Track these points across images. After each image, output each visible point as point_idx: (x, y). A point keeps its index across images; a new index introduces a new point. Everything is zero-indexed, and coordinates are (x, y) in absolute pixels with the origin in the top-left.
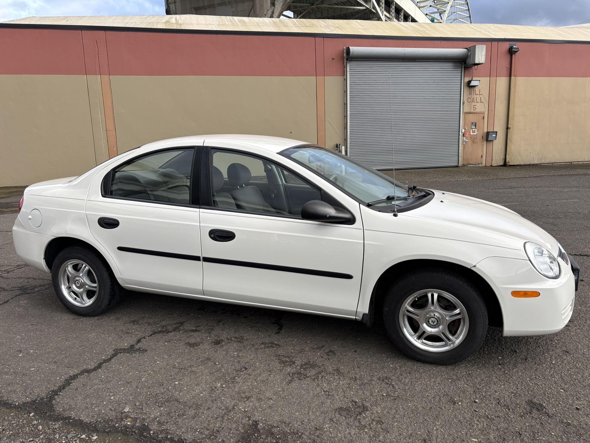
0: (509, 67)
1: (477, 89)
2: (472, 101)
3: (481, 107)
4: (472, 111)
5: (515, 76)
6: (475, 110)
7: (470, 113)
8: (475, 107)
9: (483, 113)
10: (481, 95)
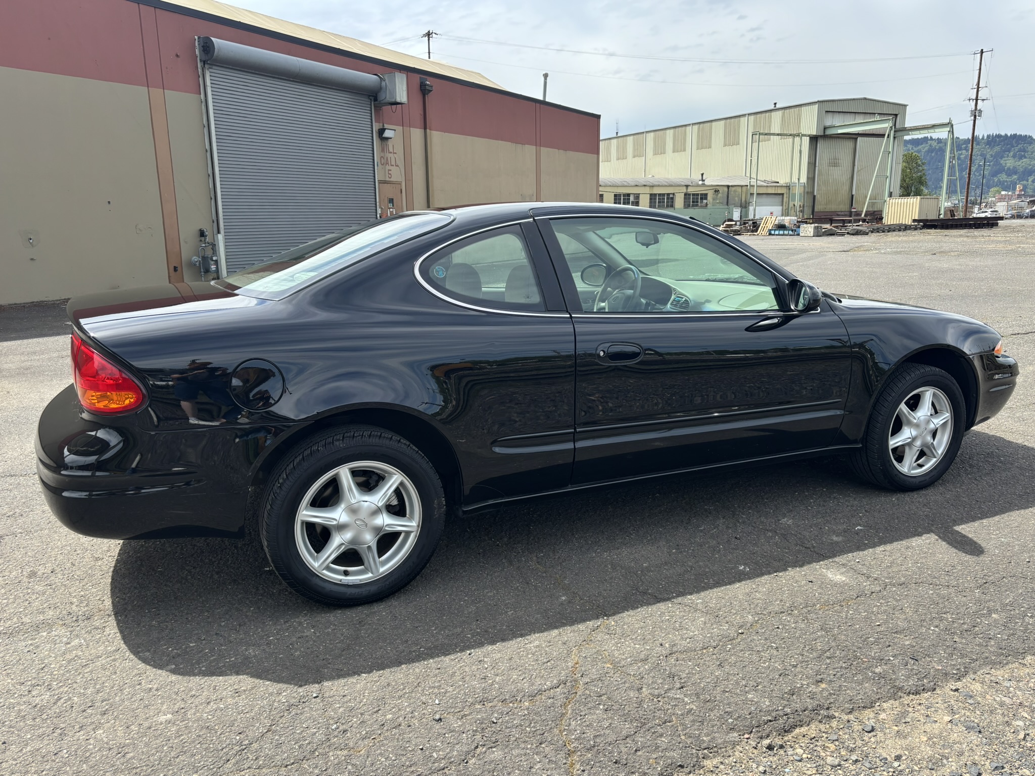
0: (422, 113)
1: (390, 142)
2: (386, 164)
3: (397, 175)
4: (388, 179)
5: (430, 130)
6: (390, 178)
7: (385, 182)
8: (390, 172)
9: (400, 184)
10: (396, 153)
